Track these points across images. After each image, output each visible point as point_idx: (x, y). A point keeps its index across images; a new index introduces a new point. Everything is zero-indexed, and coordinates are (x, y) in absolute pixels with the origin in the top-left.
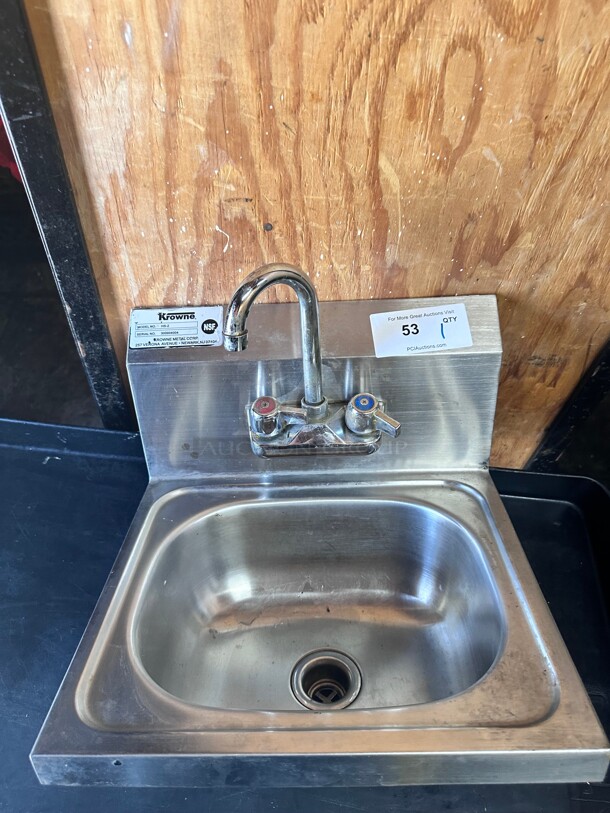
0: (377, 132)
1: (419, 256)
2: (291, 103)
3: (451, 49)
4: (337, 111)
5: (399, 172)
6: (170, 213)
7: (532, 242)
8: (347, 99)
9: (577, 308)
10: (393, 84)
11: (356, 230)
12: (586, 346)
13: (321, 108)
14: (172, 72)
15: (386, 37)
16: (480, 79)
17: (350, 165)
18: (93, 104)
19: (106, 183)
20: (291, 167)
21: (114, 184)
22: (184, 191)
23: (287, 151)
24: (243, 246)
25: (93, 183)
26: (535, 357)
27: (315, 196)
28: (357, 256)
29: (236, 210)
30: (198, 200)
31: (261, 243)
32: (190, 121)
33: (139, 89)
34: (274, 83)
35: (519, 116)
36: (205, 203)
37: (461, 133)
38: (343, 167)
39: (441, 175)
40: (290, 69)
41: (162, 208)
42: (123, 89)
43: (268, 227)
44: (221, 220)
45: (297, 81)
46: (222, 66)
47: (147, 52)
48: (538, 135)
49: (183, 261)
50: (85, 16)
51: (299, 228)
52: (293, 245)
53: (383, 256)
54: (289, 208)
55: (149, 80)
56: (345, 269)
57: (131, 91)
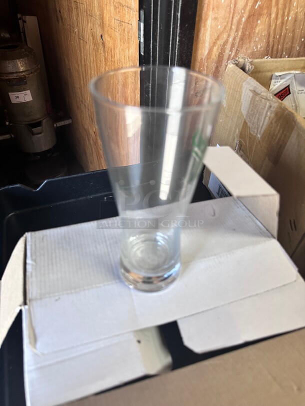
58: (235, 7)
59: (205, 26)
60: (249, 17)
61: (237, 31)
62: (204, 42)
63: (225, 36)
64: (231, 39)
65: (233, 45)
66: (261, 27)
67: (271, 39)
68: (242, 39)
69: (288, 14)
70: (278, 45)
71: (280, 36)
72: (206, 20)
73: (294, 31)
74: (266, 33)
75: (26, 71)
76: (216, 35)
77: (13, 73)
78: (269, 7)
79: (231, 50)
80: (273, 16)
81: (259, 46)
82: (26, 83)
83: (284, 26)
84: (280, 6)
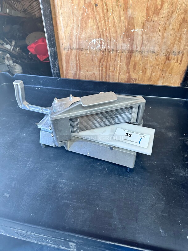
1: (137, 13)
6: (72, 3)
7: (167, 6)
9: (184, 31)
11: (119, 5)
24: (90, 12)
26: (174, 52)
28: (120, 14)
31: (95, 11)
41: (70, 1)
43: (96, 5)
44: (85, 3)
49: (75, 19)
51: (104, 5)
52: (103, 11)
53: (127, 14)
56: (117, 18)
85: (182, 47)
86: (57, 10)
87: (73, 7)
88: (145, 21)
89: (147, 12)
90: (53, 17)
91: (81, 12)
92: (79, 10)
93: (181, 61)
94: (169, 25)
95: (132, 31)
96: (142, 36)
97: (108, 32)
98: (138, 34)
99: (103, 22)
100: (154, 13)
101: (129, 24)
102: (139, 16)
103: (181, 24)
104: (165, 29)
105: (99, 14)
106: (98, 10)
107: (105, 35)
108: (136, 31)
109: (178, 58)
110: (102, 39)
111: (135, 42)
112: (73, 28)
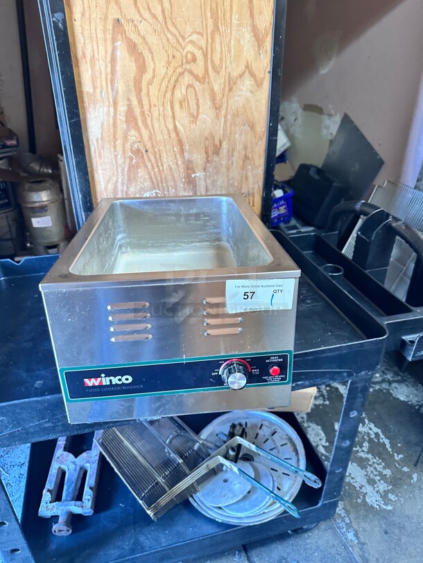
0: (173, 113)
1: (195, 155)
2: (148, 108)
3: (187, 88)
4: (161, 109)
5: (182, 125)
6: (115, 151)
7: (226, 145)
8: (163, 105)
9: (248, 169)
10: (175, 99)
11: (174, 148)
12: (257, 186)
13: (157, 108)
14: (115, 104)
15: (171, 87)
16: (196, 95)
17: (168, 125)
18: (92, 115)
19: (95, 143)
20: (151, 128)
21: (97, 142)
22: (119, 142)
23: (149, 123)
24: (139, 160)
25: (91, 143)
26: (243, 193)
27: (159, 137)
28: (176, 159)
29: (136, 146)
30: (124, 144)
31: (145, 158)
32: (120, 117)
33: (106, 109)
34: (143, 103)
35: (209, 104)
36: (126, 145)
37: (195, 111)
38: (166, 126)
39: (194, 125)
40: (147, 98)
41: (112, 149)
42: (101, 110)
43: (147, 151)
44: (132, 150)
45: (149, 101)
46: (129, 100)
47: (108, 98)
48: (216, 109)
49: (119, 170)
50: (91, 90)
51: (156, 150)
52: (155, 157)
53: (184, 157)
54: (152, 143)
55: (109, 107)
56: (173, 164)
57: (104, 110)
58: (116, 162)
59: (97, 173)
60: (129, 168)
61: (123, 175)
62: (100, 182)
63: (115, 178)
64: (120, 180)
65: (123, 184)
66: (141, 173)
67: (155, 181)
68: (129, 180)
69: (162, 165)
70: (162, 183)
71: (161, 178)
72: (97, 170)
73: (172, 175)
74: (148, 176)
75: (48, 201)
76: (108, 178)
77: (36, 202)
78: (144, 162)
79: (122, 186)
80: (150, 167)
81: (146, 184)
82: (46, 211)
83: (162, 173)
84: (153, 161)
85: (251, 186)
86: (94, 161)
87: (116, 156)
88: (206, 163)
89: (207, 153)
90: (89, 170)
91: (128, 161)
92: (125, 158)
93: (253, 202)
94: (232, 164)
95: (193, 176)
96: (205, 180)
97: (164, 181)
98: (200, 179)
99: (156, 170)
100: (214, 153)
101: (188, 168)
102: (198, 158)
103: (244, 161)
104: (228, 169)
105: (150, 160)
106: (148, 157)
107: (160, 185)
108: (197, 175)
109: (249, 200)
110: (158, 191)
111: (198, 189)
112: (117, 182)
